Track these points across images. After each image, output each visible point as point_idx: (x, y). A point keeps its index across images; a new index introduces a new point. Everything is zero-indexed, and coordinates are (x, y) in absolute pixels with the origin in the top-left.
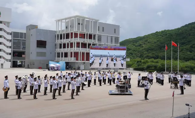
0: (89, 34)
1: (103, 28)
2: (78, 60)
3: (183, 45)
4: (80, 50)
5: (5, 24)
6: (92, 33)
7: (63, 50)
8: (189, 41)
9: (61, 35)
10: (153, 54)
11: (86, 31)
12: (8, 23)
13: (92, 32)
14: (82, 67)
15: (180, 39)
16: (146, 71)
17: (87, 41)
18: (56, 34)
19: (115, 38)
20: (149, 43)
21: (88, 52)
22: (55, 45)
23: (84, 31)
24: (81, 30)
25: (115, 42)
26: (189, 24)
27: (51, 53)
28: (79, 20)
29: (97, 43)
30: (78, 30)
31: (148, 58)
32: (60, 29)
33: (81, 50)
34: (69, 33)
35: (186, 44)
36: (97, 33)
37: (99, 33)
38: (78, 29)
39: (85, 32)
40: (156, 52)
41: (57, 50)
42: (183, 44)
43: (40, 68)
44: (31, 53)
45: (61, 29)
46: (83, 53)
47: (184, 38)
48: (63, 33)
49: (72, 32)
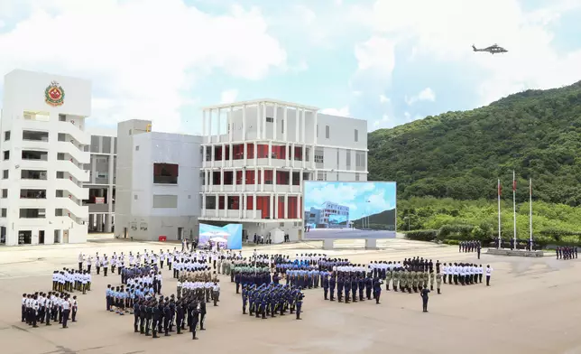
0: (296, 148)
1: (327, 128)
2: (269, 218)
3: (502, 158)
4: (272, 191)
5: (73, 122)
6: (303, 143)
7: (224, 190)
8: (518, 148)
9: (218, 150)
10: (429, 182)
11: (288, 139)
12: (81, 119)
13: (303, 141)
14: (278, 235)
15: (493, 140)
16: (440, 241)
17: (290, 165)
18: (205, 145)
19: (357, 155)
20: (411, 148)
21: (293, 194)
22: (199, 175)
23: (282, 139)
24: (275, 137)
25: (357, 165)
26: (511, 97)
27: (189, 197)
28: (270, 110)
29: (314, 168)
30: (267, 137)
31: (417, 193)
32: (214, 133)
33: (275, 191)
34: (243, 145)
35: (511, 153)
36: (315, 143)
37: (318, 143)
38: (269, 134)
39: (285, 140)
40: (435, 176)
41: (206, 189)
42: (501, 155)
43: (162, 239)
44: (136, 197)
45: (219, 132)
46: (281, 199)
47: (502, 137)
48: (223, 144)
49: (250, 141)
